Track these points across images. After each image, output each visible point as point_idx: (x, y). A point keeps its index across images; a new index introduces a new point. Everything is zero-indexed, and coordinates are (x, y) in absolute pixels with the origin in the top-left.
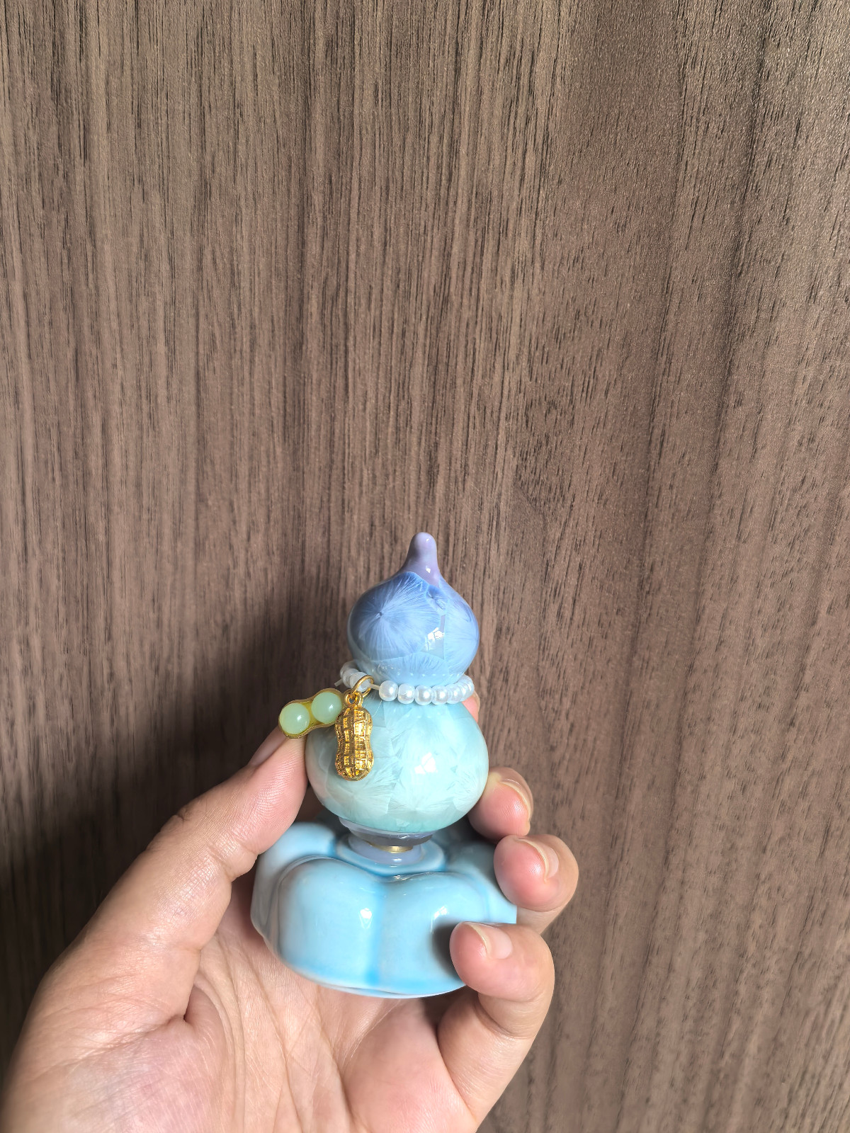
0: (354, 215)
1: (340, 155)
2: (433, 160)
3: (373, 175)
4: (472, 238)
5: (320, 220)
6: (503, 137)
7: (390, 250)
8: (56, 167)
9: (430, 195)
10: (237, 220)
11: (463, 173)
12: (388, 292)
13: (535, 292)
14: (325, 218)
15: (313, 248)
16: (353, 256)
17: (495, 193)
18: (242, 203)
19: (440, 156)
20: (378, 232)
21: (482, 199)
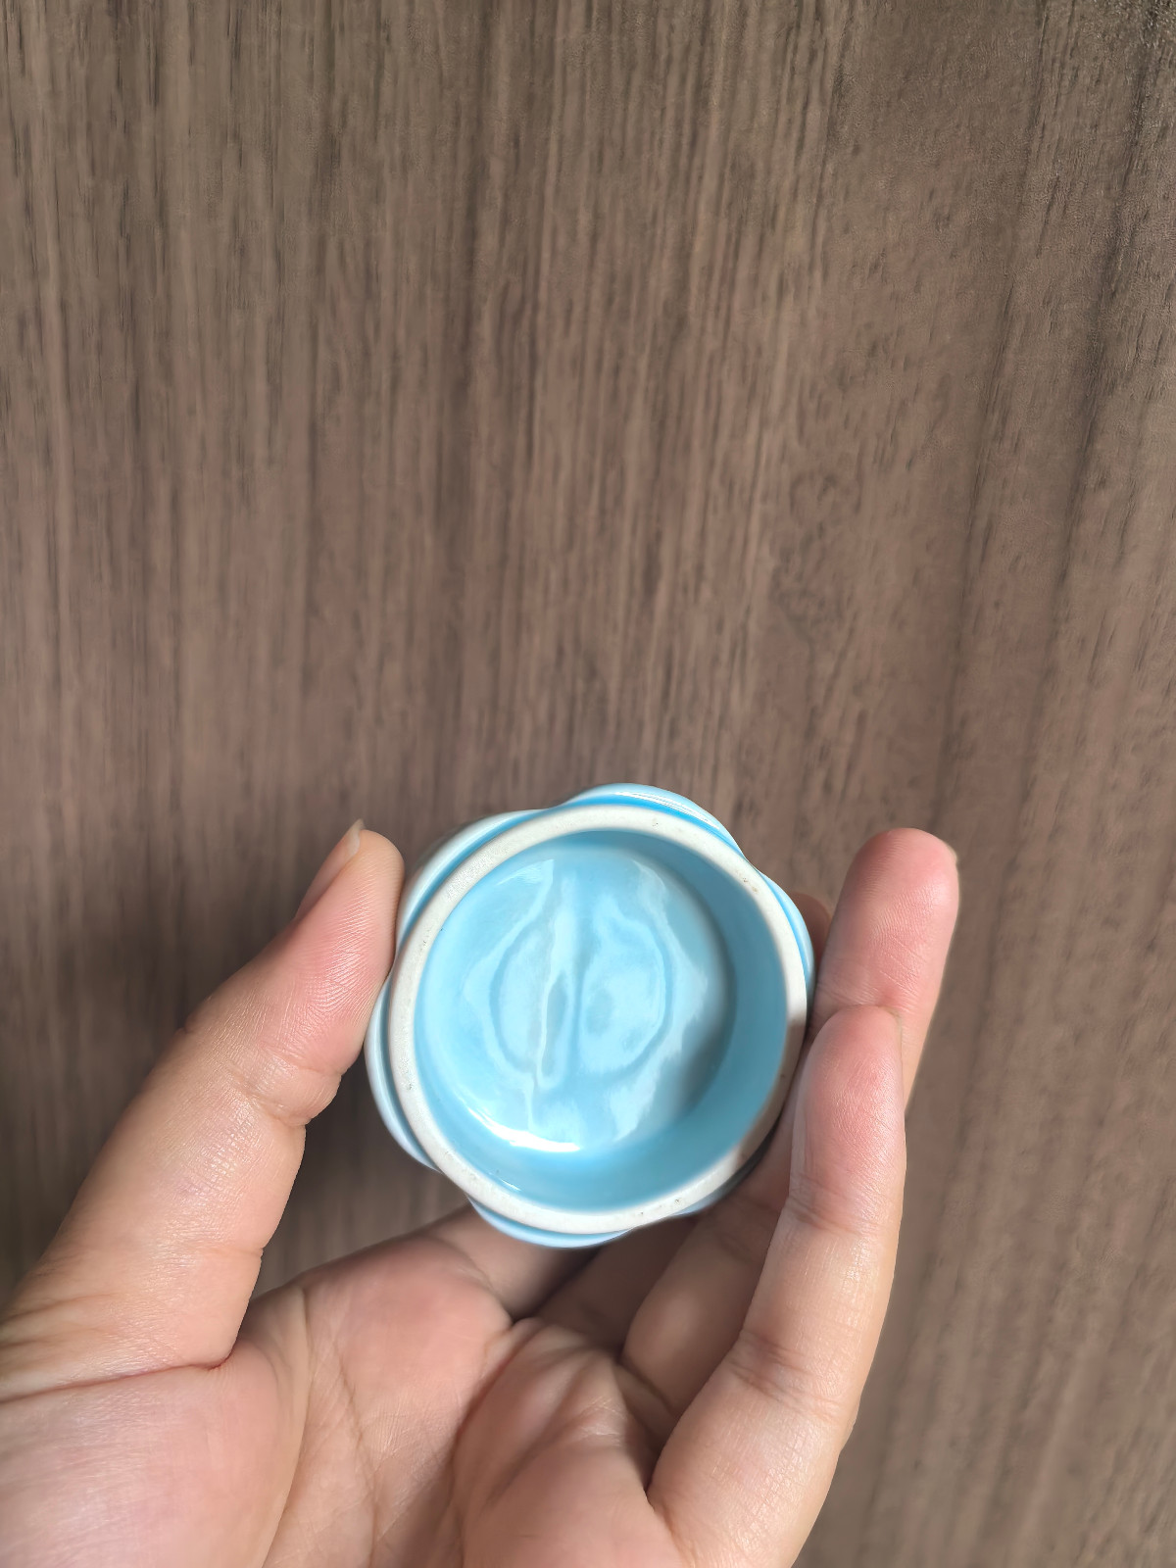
0: (549, 191)
1: (533, 104)
2: (670, 113)
3: (580, 134)
4: (722, 228)
5: (499, 201)
6: (776, 81)
7: (602, 246)
8: (112, 115)
9: (663, 166)
10: (377, 196)
11: (714, 132)
12: (596, 311)
13: (812, 313)
14: (506, 197)
15: (488, 241)
16: (546, 255)
17: (760, 165)
18: (386, 172)
19: (680, 107)
20: (584, 219)
21: (739, 173)
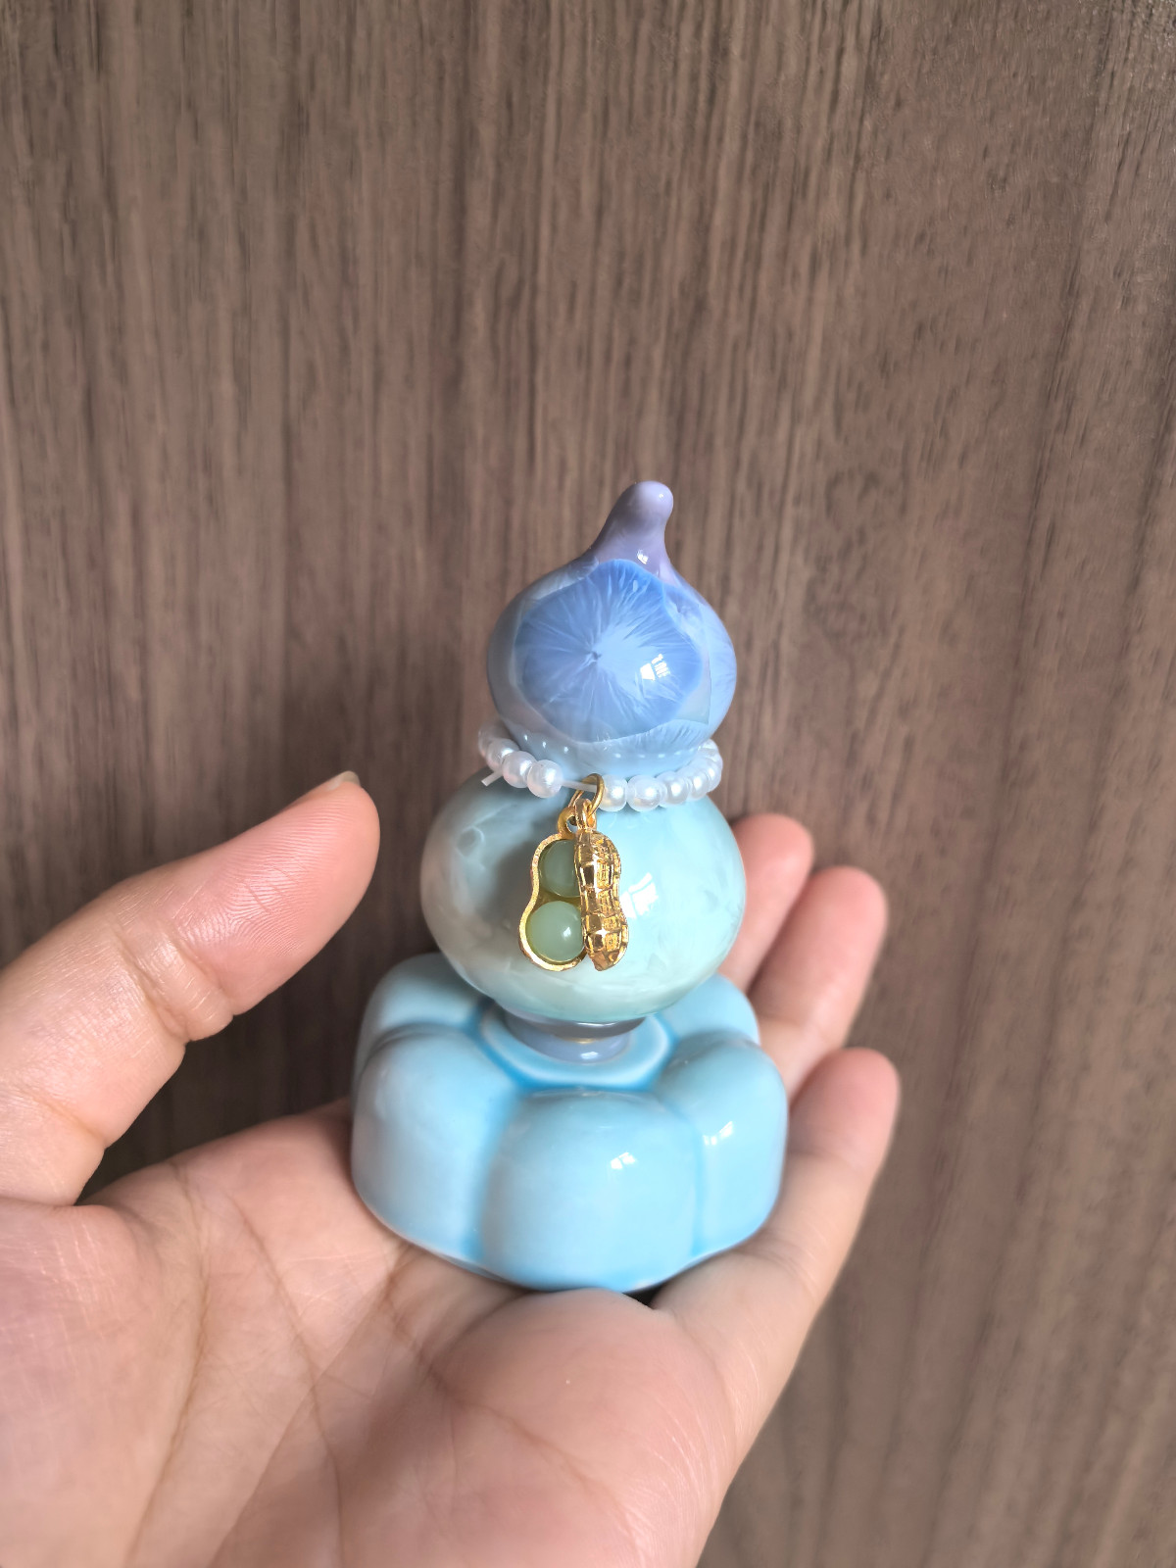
0: (548, 159)
1: (528, 58)
2: (684, 68)
3: (582, 91)
4: (746, 197)
5: (490, 171)
6: (805, 28)
7: (609, 221)
9: (677, 126)
10: (352, 169)
11: (735, 87)
12: (604, 292)
13: (849, 291)
14: (499, 166)
15: (479, 217)
16: (545, 231)
17: (789, 123)
18: (361, 141)
19: (695, 58)
20: (588, 190)
21: (765, 133)
